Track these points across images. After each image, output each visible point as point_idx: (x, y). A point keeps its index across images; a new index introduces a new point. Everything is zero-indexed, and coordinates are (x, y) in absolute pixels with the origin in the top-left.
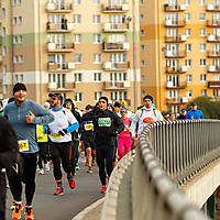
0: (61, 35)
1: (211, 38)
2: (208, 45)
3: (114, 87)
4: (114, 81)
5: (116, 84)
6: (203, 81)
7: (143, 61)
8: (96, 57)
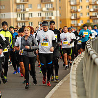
5: (48, 18)
6: (88, 16)
7: (60, 7)
8: (39, 5)
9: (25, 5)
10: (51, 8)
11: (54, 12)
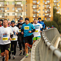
0: (3, 2)
1: (46, 3)
2: (45, 5)
3: (18, 17)
4: (18, 15)
5: (19, 16)
6: (44, 15)
7: (26, 10)
8: (13, 8)
9: (5, 8)
10: (21, 10)
11: (23, 13)
